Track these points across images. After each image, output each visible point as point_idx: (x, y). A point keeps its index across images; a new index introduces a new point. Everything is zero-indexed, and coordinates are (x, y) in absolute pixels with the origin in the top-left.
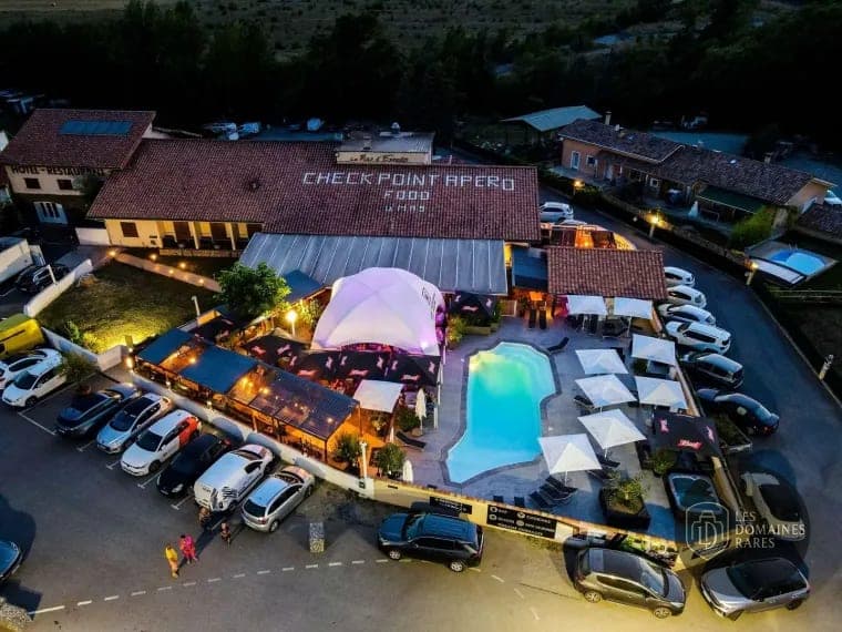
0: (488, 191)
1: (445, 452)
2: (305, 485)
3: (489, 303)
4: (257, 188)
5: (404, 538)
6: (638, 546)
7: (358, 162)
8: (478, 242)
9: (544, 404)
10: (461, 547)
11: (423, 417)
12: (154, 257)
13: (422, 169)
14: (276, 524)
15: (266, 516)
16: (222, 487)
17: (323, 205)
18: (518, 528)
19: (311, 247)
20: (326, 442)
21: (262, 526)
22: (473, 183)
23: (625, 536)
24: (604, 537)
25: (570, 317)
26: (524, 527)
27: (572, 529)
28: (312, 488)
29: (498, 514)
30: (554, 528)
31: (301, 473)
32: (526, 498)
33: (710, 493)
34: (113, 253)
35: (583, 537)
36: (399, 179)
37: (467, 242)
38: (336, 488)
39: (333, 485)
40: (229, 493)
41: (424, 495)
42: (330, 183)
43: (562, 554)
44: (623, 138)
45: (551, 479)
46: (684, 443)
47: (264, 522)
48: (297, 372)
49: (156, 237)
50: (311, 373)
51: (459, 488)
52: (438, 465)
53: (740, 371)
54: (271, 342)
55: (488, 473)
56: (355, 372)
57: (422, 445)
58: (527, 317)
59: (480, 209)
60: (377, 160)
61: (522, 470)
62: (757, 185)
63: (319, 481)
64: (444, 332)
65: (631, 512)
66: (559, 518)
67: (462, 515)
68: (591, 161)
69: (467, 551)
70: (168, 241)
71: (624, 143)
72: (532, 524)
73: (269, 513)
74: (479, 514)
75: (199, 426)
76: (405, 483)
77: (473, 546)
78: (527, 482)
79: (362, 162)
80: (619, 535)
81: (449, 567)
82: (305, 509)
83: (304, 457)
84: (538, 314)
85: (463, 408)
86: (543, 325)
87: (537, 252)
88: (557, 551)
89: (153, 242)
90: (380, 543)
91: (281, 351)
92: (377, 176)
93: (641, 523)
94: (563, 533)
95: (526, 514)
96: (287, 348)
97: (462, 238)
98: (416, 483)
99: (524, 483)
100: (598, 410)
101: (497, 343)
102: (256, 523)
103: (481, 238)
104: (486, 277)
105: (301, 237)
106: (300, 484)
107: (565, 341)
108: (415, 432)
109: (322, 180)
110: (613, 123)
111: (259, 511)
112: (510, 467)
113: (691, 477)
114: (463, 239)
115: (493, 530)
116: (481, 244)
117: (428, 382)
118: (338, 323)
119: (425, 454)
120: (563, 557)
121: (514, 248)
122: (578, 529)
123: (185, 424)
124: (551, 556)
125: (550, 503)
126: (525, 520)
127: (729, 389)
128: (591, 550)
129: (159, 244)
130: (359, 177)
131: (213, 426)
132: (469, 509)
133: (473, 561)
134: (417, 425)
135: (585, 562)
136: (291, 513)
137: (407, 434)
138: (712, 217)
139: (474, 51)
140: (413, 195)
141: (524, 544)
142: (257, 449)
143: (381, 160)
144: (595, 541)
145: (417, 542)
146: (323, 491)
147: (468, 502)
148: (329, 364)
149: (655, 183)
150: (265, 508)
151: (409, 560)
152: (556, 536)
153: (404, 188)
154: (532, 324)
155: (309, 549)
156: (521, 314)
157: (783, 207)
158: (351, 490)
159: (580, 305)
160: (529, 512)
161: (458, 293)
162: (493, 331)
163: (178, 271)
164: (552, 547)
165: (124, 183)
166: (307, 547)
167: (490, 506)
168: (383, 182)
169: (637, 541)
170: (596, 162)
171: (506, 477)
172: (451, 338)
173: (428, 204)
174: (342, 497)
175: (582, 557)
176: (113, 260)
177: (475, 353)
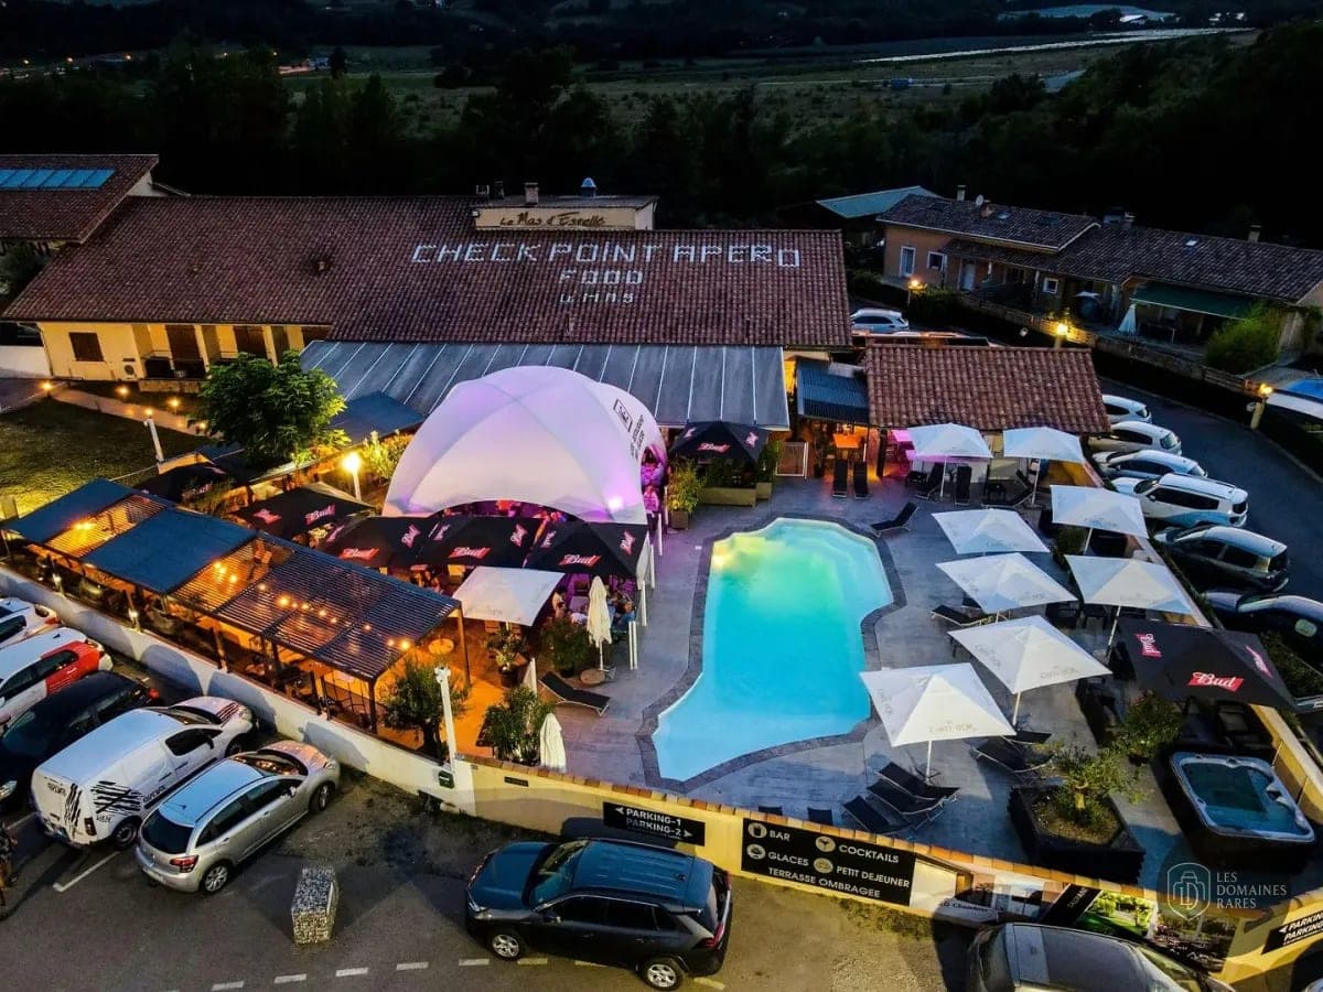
0: (751, 268)
1: (651, 718)
2: (310, 782)
3: (752, 439)
4: (327, 269)
5: (527, 901)
6: (1124, 919)
7: (516, 226)
8: (732, 350)
9: (870, 624)
10: (670, 922)
11: (605, 642)
12: (123, 391)
13: (631, 236)
14: (221, 874)
15: (192, 850)
16: (94, 782)
17: (445, 294)
18: (818, 878)
19: (413, 361)
20: (372, 682)
21: (183, 876)
22: (724, 256)
23: (1093, 893)
24: (1036, 897)
25: (914, 475)
26: (834, 876)
27: (952, 876)
28: (331, 791)
29: (768, 843)
30: (909, 875)
31: (307, 755)
32: (837, 812)
33: (1277, 794)
34: (47, 387)
35: (982, 897)
36: (587, 253)
37: (712, 350)
38: (390, 791)
39: (386, 784)
40: (112, 797)
41: (589, 798)
42: (461, 261)
43: (929, 942)
44: (992, 217)
45: (892, 770)
46: (1203, 679)
47: (186, 866)
48: (341, 552)
49: (133, 360)
50: (367, 554)
51: (679, 788)
52: (632, 744)
53: (1284, 554)
54: (297, 503)
55: (748, 759)
56: (461, 551)
57: (601, 701)
58: (830, 478)
59: (736, 294)
60: (550, 222)
61: (827, 751)
62: (1241, 276)
63: (351, 775)
64: (661, 495)
65: (1095, 839)
66: (921, 850)
67: (681, 847)
68: (936, 261)
69: (685, 930)
70: (155, 367)
71: (992, 224)
72: (855, 869)
73: (199, 844)
74: (723, 844)
75: (106, 662)
76: (545, 772)
77: (704, 920)
78: (837, 778)
79: (521, 226)
80: (1074, 889)
81: (643, 976)
82: (309, 837)
83: (322, 721)
84: (850, 473)
85: (697, 631)
86: (861, 488)
87: (847, 370)
88: (917, 935)
89: (129, 370)
90: (469, 914)
91: (313, 516)
92: (547, 248)
93: (1123, 864)
94: (932, 889)
95: (838, 841)
96: (329, 511)
97: (701, 343)
98: (572, 773)
99: (832, 781)
100: (993, 618)
101: (770, 518)
102: (161, 867)
103: (740, 344)
104: (747, 403)
105: (399, 347)
106: (296, 776)
107: (908, 511)
108: (588, 677)
109: (447, 257)
110: (971, 197)
111: (174, 837)
112: (796, 747)
113: (1224, 762)
114: (705, 345)
115: (756, 886)
116: (738, 353)
117: (618, 571)
118: (434, 461)
119: (607, 721)
120: (934, 953)
121: (801, 362)
122: (970, 876)
123: (67, 655)
124: (903, 950)
125: (891, 821)
126: (835, 857)
127: (1265, 589)
128: (1009, 926)
129: (140, 372)
130: (515, 252)
131: (142, 667)
132: (696, 832)
133: (704, 959)
134: (591, 663)
135: (995, 959)
136: (271, 848)
137: (571, 682)
138: (1162, 335)
139: (734, 119)
140: (612, 278)
141: (835, 922)
142: (216, 705)
143: (556, 221)
144: (1013, 907)
145: (557, 909)
146: (358, 797)
147: (695, 814)
148: (408, 539)
149: (1051, 285)
150: (188, 832)
151: (542, 961)
152: (915, 896)
153: (597, 266)
154: (840, 486)
155: (290, 934)
156: (818, 472)
157: (1293, 310)
158: (423, 795)
159: (935, 443)
160: (846, 834)
161: (689, 425)
162: (759, 500)
163: (165, 414)
164: (904, 925)
165: (82, 263)
166: (285, 925)
167: (747, 822)
168: (558, 256)
169: (1125, 907)
170: (945, 259)
171: (789, 765)
172: (676, 503)
173: (641, 292)
174: (401, 810)
175: (986, 948)
176: (49, 398)
177: (726, 534)
